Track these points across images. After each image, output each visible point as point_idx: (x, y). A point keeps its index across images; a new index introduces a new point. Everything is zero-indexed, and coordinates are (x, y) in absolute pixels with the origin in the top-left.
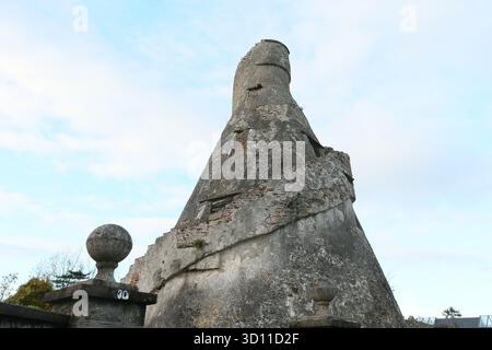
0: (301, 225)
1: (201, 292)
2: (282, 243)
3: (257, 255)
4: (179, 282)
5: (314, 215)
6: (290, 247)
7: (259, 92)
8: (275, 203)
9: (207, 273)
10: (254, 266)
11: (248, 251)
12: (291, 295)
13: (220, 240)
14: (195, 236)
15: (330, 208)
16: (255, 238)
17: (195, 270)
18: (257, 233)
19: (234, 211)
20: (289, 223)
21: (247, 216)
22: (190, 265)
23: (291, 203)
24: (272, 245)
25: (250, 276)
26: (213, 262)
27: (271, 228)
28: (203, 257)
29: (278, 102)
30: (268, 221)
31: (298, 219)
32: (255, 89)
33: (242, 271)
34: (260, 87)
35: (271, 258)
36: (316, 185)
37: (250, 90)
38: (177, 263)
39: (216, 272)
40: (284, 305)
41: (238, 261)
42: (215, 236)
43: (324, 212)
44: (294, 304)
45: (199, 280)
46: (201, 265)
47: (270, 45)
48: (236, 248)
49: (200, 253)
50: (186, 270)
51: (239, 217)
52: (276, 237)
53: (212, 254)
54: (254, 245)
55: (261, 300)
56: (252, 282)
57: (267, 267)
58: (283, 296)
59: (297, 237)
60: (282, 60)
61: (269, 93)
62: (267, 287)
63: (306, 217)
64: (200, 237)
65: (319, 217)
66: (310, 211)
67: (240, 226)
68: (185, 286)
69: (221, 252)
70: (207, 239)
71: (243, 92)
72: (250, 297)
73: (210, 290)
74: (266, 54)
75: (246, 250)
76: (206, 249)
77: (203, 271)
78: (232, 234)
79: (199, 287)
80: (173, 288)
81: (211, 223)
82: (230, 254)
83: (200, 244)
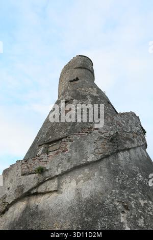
0: (121, 156)
1: (42, 212)
2: (109, 168)
3: (89, 179)
4: (21, 205)
5: (128, 149)
6: (115, 172)
7: (77, 82)
8: (101, 138)
9: (47, 196)
10: (88, 187)
11: (82, 175)
12: (123, 212)
13: (58, 166)
14: (37, 165)
15: (138, 146)
16: (87, 164)
17: (37, 194)
18: (89, 160)
19: (69, 143)
20: (112, 154)
21: (80, 147)
22: (32, 189)
23: (112, 139)
24: (101, 170)
25: (86, 196)
26: (52, 185)
27: (99, 156)
28: (44, 181)
29: (90, 87)
30: (96, 151)
31: (118, 151)
32: (74, 80)
33: (78, 192)
34: (77, 79)
35: (101, 180)
36: (127, 129)
37: (71, 81)
38: (20, 188)
39: (55, 194)
40: (119, 220)
41: (73, 184)
42: (54, 163)
43: (134, 148)
44: (128, 220)
45: (40, 202)
46: (42, 189)
47: (82, 58)
48: (72, 173)
49: (42, 178)
50: (29, 194)
51: (73, 148)
52: (103, 165)
53: (51, 178)
54: (86, 170)
55: (98, 216)
56: (88, 201)
57: (99, 188)
58: (116, 213)
59: (119, 165)
60: (90, 66)
61: (84, 82)
62: (102, 204)
63: (123, 150)
64: (41, 165)
65: (132, 151)
66: (126, 146)
67: (74, 154)
68: (27, 208)
69: (59, 177)
70: (47, 166)
71: (66, 83)
72: (88, 215)
73: (50, 210)
74: (80, 63)
75: (80, 174)
76: (47, 174)
77: (43, 194)
78: (69, 161)
79: (40, 208)
80: (16, 211)
81: (51, 154)
82: (67, 179)
83: (41, 171)
